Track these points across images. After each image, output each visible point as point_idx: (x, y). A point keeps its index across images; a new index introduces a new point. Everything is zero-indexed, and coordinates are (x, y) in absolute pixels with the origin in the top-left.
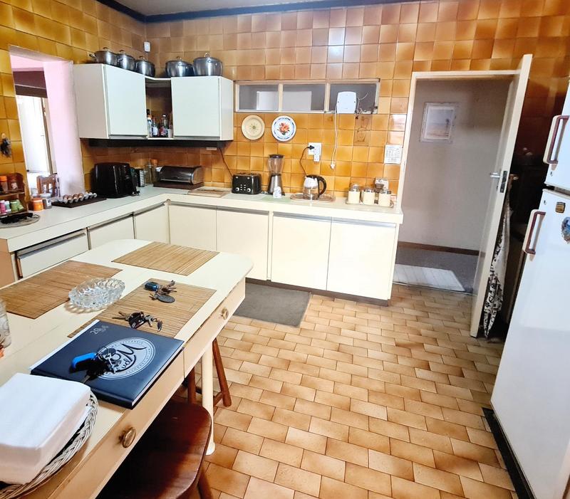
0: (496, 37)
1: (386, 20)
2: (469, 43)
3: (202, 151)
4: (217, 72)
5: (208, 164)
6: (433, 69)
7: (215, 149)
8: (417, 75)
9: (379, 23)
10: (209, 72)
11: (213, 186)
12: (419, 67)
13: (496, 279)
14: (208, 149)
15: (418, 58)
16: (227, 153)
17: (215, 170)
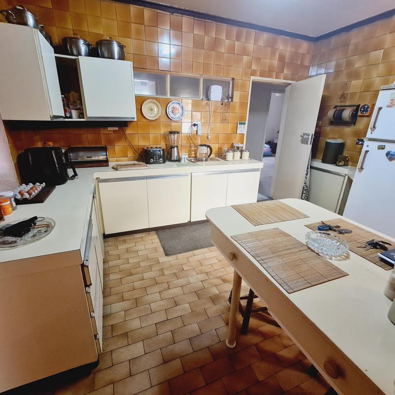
0: (286, 61)
1: (238, 38)
2: (275, 62)
3: (103, 131)
4: (122, 57)
5: (111, 142)
6: (261, 76)
7: (117, 129)
8: (253, 78)
9: (234, 40)
10: (116, 56)
11: (117, 161)
12: (253, 73)
13: (307, 187)
14: (109, 129)
15: (253, 67)
16: (129, 131)
17: (118, 147)
